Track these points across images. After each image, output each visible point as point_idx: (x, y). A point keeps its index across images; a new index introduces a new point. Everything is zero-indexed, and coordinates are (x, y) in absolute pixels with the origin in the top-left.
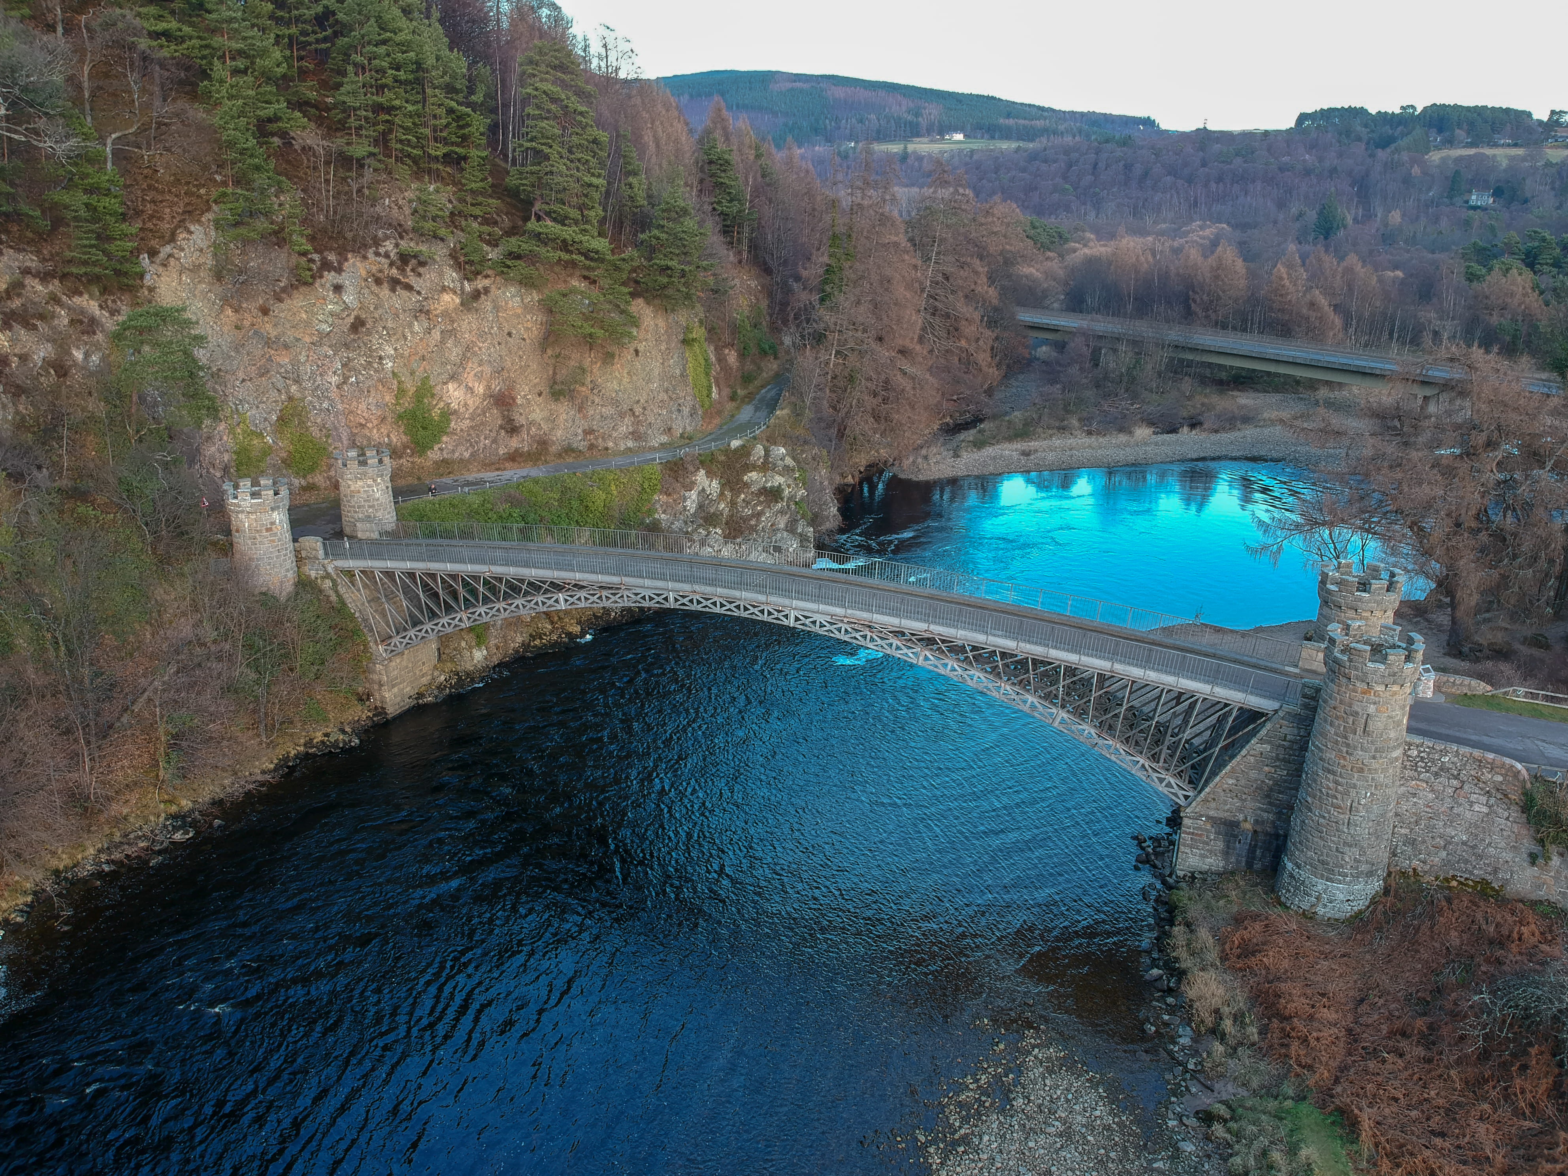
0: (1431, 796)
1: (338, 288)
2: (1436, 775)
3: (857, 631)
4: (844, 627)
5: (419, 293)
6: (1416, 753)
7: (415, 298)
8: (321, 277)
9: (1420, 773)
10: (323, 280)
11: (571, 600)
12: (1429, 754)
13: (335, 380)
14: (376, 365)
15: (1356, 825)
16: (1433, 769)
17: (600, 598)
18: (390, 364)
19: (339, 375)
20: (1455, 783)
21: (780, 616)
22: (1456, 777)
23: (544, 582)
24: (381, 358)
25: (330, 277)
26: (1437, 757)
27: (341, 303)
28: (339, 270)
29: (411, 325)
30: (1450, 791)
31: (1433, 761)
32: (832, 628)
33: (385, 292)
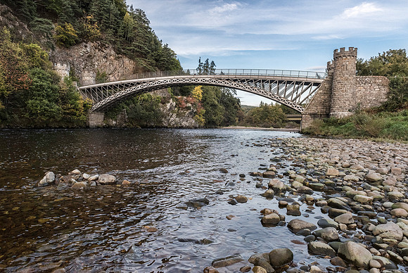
0: (364, 90)
1: (86, 47)
2: (365, 84)
6: (359, 79)
7: (104, 53)
9: (361, 84)
15: (347, 95)
18: (97, 67)
22: (370, 83)
25: (84, 44)
27: (86, 50)
28: (87, 43)
29: (102, 59)
30: (369, 87)
31: (363, 81)
33: (97, 50)
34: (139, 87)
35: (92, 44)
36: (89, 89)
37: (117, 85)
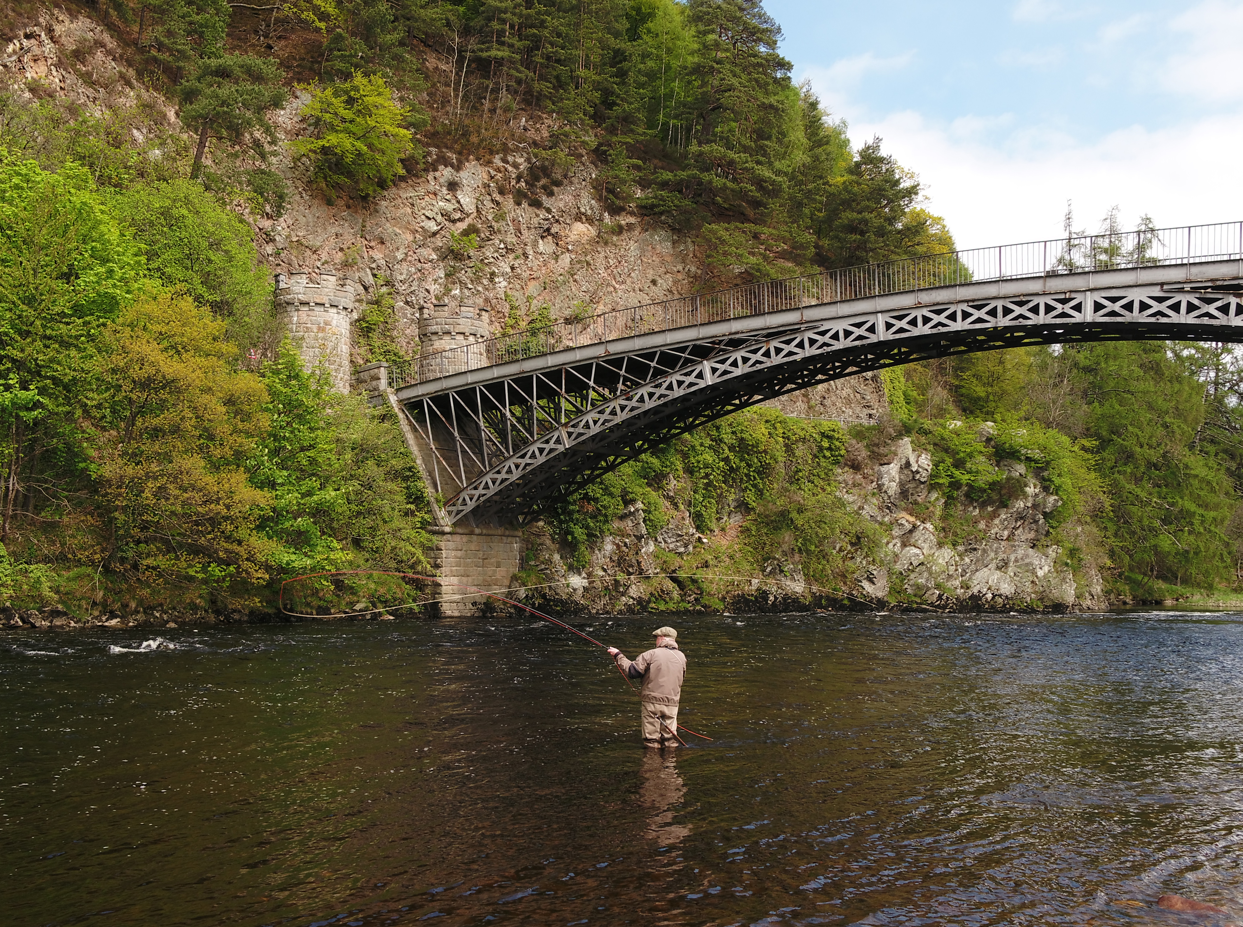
1: (453, 186)
3: (1209, 301)
4: (1184, 299)
5: (549, 211)
7: (543, 214)
8: (436, 170)
10: (438, 174)
11: (721, 367)
13: (434, 288)
14: (485, 282)
17: (767, 354)
18: (504, 284)
19: (440, 284)
21: (1067, 309)
23: (683, 350)
24: (493, 274)
25: (446, 173)
27: (454, 201)
28: (458, 168)
29: (535, 244)
32: (1163, 307)
33: (509, 202)
34: (708, 374)
35: (485, 173)
36: (441, 400)
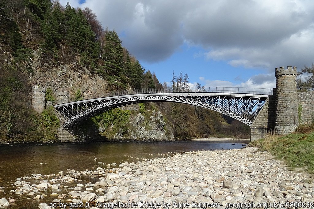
0: (306, 105)
1: (63, 68)
2: (306, 99)
3: (172, 98)
4: (169, 98)
5: (80, 73)
6: (300, 95)
8: (59, 65)
9: (302, 100)
11: (107, 104)
12: (303, 95)
14: (68, 85)
15: (288, 110)
16: (305, 98)
17: (113, 102)
18: (72, 85)
20: (310, 100)
22: (311, 98)
23: (101, 101)
24: (70, 84)
25: (61, 66)
26: (305, 95)
27: (63, 71)
28: (64, 65)
29: (77, 79)
30: (310, 102)
31: (304, 96)
32: (167, 98)
33: (73, 71)
34: (104, 105)
35: (68, 66)
36: (61, 107)
37: (85, 104)
